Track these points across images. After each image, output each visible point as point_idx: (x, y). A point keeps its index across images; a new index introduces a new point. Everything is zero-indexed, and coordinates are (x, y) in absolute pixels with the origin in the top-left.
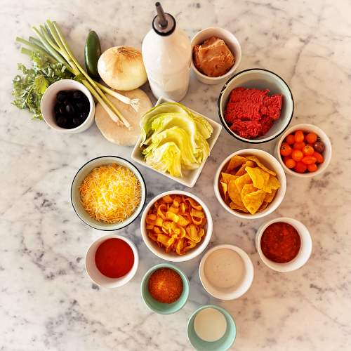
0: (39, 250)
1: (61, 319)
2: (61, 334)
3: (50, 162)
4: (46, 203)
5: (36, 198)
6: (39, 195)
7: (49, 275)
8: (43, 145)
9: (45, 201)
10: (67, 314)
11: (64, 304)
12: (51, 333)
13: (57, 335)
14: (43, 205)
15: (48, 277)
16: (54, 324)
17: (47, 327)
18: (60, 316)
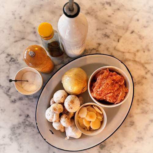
0: (8, 86)
1: (20, 125)
2: (20, 134)
3: (15, 37)
4: (12, 60)
5: (6, 57)
6: (9, 55)
7: (14, 101)
8: (12, 28)
9: (12, 58)
10: (23, 122)
11: (21, 117)
12: (14, 133)
13: (17, 135)
14: (10, 61)
15: (13, 101)
16: (16, 128)
17: (11, 130)
18: (19, 124)
